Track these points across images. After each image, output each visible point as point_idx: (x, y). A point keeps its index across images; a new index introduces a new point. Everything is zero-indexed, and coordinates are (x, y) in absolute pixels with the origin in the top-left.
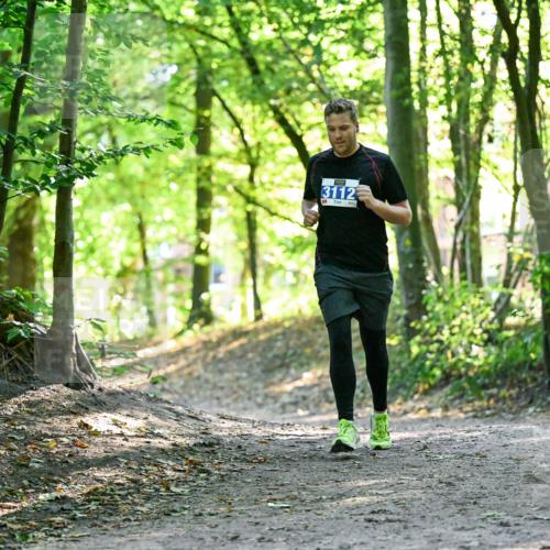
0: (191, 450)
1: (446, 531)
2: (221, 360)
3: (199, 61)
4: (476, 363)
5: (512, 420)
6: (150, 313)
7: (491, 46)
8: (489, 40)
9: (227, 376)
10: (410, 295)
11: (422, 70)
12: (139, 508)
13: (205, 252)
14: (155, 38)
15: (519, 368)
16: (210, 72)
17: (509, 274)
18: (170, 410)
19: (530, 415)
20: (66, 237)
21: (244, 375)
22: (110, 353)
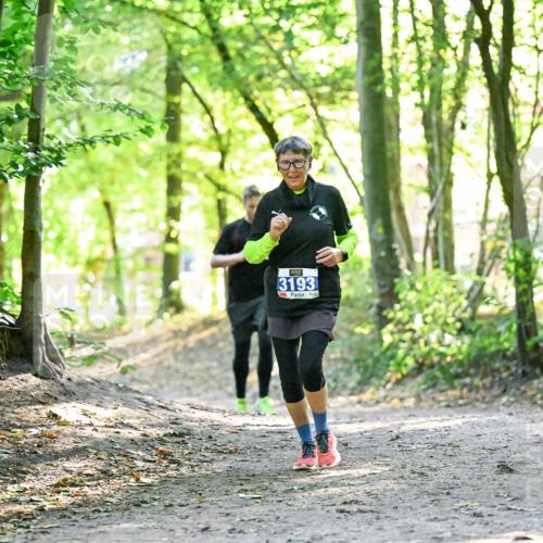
0: (161, 441)
1: (419, 521)
2: (191, 350)
3: (169, 47)
4: (449, 352)
5: (485, 409)
6: (119, 301)
7: (464, 33)
8: (463, 26)
9: (198, 365)
10: (382, 283)
11: (395, 56)
12: (108, 499)
13: (175, 240)
14: (125, 25)
15: (493, 356)
16: (180, 58)
17: (482, 262)
18: (139, 399)
19: (503, 405)
20: (34, 226)
21: (215, 364)
22: (79, 343)
